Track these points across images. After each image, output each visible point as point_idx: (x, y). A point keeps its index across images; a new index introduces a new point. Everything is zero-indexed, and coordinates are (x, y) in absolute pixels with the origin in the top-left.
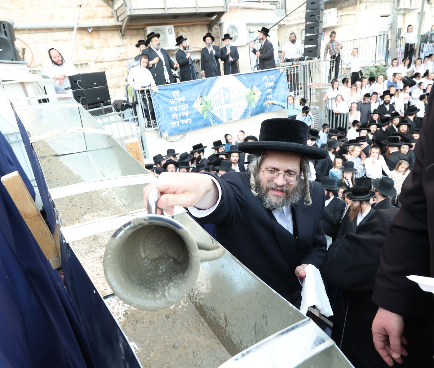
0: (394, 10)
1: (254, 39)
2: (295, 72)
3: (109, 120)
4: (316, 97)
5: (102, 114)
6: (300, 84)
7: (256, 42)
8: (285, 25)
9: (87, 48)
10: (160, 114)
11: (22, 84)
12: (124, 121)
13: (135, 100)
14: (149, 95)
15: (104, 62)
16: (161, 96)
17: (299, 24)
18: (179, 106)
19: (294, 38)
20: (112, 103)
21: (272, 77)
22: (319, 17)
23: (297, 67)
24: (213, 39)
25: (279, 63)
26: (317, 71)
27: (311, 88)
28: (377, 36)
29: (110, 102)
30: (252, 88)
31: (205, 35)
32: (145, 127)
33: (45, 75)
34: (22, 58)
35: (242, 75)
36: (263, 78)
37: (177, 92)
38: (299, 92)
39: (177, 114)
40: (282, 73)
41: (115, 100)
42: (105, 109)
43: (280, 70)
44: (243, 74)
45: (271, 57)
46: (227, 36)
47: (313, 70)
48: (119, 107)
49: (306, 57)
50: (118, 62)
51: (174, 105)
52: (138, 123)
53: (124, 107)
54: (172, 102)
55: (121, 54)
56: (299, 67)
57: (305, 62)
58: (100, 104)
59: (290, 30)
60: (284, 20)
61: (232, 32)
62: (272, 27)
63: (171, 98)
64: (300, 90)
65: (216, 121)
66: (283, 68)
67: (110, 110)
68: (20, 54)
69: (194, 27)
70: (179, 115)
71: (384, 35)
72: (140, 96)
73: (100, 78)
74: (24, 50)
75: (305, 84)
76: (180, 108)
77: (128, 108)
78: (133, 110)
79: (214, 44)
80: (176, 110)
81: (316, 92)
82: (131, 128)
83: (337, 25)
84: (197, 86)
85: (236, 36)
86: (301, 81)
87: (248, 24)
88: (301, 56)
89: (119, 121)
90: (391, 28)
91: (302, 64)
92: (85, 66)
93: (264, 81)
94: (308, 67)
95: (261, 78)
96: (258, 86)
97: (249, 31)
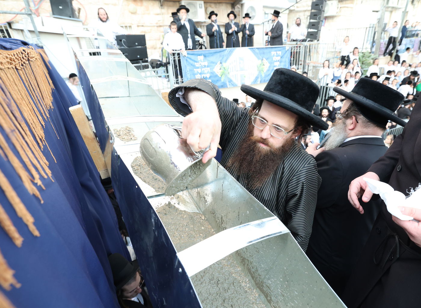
0: (383, 7)
1: (267, 20)
2: (298, 51)
3: (146, 75)
4: (312, 72)
5: (141, 70)
6: (301, 61)
7: (269, 22)
8: (294, 10)
9: (132, 13)
10: (187, 73)
11: (78, 38)
12: (158, 77)
13: (168, 61)
14: (179, 57)
15: (145, 26)
16: (188, 59)
17: (305, 11)
18: (202, 69)
19: (299, 22)
20: (149, 61)
21: (280, 53)
22: (322, 7)
23: (300, 47)
24: (235, 16)
25: (286, 41)
26: (316, 51)
27: (309, 65)
28: (367, 28)
29: (148, 60)
30: (262, 60)
31: (229, 12)
32: (174, 83)
33: (99, 33)
34: (77, 16)
35: (255, 49)
36: (272, 52)
37: (202, 57)
38: (299, 68)
39: (200, 75)
40: (288, 50)
41: (152, 59)
42: (143, 65)
43: (286, 47)
44: (257, 48)
45: (280, 36)
46: (247, 15)
47: (313, 50)
48: (154, 65)
49: (308, 39)
50: (156, 28)
51: (198, 68)
52: (169, 80)
53: (158, 66)
54: (197, 65)
55: (159, 21)
56: (301, 47)
57: (307, 43)
58: (139, 61)
59: (298, 15)
60: (294, 6)
61: (251, 12)
62: (284, 11)
63: (196, 62)
64: (300, 66)
65: (232, 84)
66: (288, 46)
67: (147, 67)
68: (77, 13)
69: (221, 4)
70: (201, 76)
71: (373, 27)
72: (171, 57)
73: (141, 40)
74: (79, 9)
75: (304, 62)
76: (203, 70)
77: (162, 67)
78: (165, 68)
79: (236, 21)
80: (200, 72)
81: (313, 69)
82: (163, 83)
83: (337, 15)
84: (218, 54)
85: (253, 16)
86: (302, 58)
87: (264, 7)
88: (304, 38)
89: (154, 77)
90: (379, 22)
91: (304, 44)
92: (129, 28)
93: (272, 55)
94: (309, 47)
95: (270, 52)
96: (267, 59)
97: (265, 12)
